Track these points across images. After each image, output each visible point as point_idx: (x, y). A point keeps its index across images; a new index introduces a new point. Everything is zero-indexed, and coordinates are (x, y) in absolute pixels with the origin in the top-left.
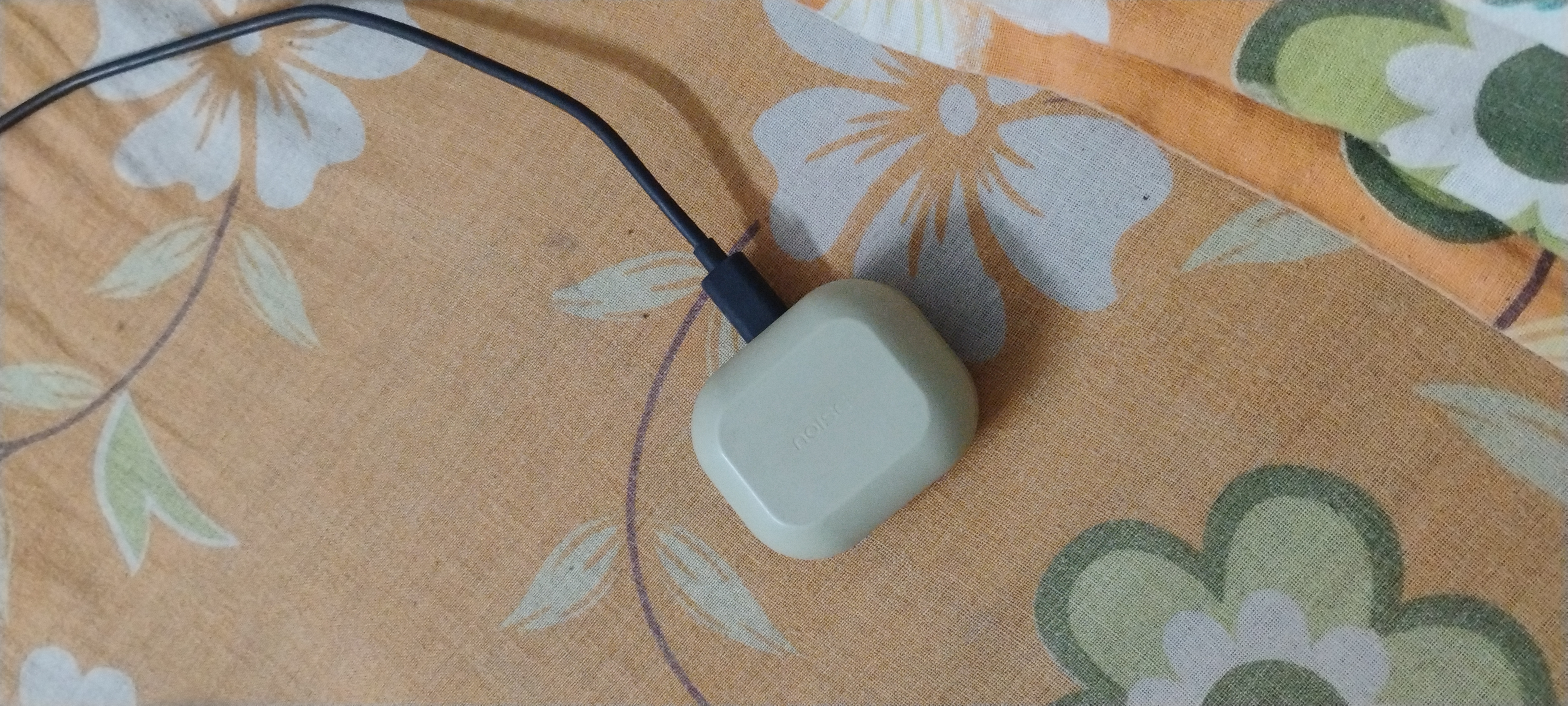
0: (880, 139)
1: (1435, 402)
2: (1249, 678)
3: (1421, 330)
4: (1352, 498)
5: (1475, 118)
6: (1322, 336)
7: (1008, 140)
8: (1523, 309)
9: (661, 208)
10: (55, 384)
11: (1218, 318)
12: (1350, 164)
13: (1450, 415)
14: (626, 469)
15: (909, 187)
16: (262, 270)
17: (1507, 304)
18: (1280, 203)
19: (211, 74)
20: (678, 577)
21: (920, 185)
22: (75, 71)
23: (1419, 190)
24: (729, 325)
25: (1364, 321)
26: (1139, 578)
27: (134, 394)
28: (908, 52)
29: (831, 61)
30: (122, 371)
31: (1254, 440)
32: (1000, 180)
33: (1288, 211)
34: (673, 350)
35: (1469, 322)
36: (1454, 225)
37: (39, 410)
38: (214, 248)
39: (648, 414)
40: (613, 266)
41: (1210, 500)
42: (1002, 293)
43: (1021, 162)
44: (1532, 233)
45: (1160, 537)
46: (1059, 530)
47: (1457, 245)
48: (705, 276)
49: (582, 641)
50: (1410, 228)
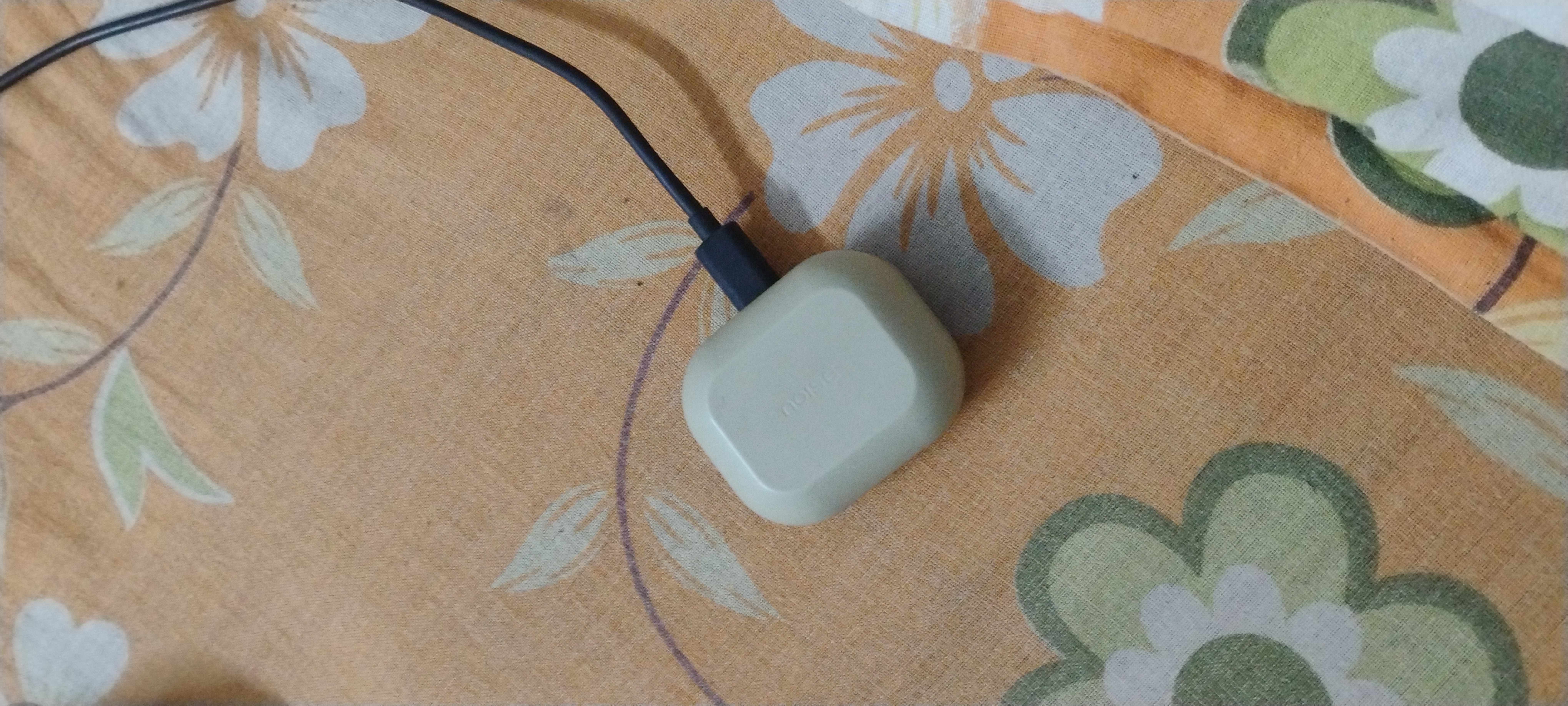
0: (875, 113)
1: (1414, 383)
2: (1224, 651)
3: (1403, 313)
4: (1330, 476)
5: (1460, 103)
6: (1305, 316)
7: (1001, 117)
8: (1503, 293)
9: (657, 177)
10: (55, 340)
11: (1202, 296)
12: (1337, 147)
13: (1429, 397)
14: (617, 435)
15: (902, 162)
16: (261, 231)
17: (1488, 288)
18: (1266, 184)
19: (214, 36)
20: (666, 542)
21: (914, 159)
22: (79, 31)
23: (1403, 174)
24: (722, 294)
25: (1346, 302)
26: (1119, 550)
27: (133, 351)
28: (905, 28)
29: (828, 35)
30: (121, 328)
31: (1236, 417)
32: (992, 156)
33: (1276, 193)
34: (666, 318)
35: (1450, 305)
36: (1437, 209)
37: (38, 364)
38: (215, 208)
39: (640, 380)
40: (608, 233)
41: (1191, 476)
42: (991, 268)
43: (1013, 139)
44: (1513, 218)
45: (1141, 511)
46: (1041, 502)
47: (1440, 229)
48: (699, 246)
49: (571, 602)
50: (1393, 211)
